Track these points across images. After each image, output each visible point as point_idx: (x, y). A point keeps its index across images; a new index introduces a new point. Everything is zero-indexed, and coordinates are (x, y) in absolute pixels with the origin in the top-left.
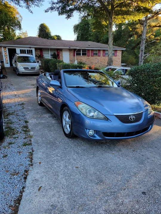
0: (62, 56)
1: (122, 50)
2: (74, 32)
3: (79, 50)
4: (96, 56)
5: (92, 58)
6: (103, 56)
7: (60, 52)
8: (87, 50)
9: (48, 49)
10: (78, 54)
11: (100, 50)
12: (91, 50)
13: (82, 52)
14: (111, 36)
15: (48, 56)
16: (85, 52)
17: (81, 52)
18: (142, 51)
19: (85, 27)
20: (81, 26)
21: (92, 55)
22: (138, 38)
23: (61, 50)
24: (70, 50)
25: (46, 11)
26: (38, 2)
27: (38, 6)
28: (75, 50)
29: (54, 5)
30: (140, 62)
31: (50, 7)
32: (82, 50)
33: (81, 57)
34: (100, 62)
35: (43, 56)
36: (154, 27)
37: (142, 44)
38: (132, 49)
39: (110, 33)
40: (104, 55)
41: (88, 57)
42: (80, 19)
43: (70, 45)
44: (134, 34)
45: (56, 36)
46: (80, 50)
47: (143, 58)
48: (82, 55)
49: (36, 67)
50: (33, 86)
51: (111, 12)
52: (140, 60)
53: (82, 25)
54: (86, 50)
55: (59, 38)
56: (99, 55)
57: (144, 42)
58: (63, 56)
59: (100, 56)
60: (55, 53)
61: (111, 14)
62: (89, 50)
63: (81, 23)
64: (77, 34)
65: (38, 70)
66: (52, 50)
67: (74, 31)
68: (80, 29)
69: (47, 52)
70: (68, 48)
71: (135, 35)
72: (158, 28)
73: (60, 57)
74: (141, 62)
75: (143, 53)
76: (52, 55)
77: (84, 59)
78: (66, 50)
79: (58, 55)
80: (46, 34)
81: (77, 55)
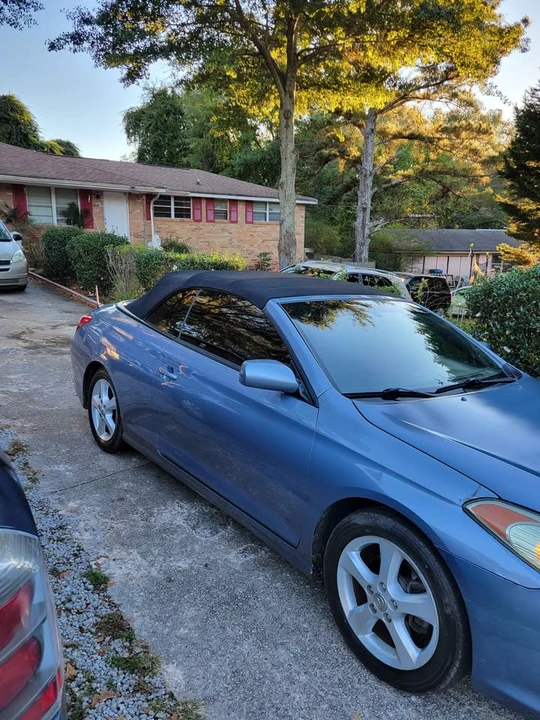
0: (103, 219)
1: (307, 206)
2: (125, 136)
3: (165, 199)
4: (223, 223)
5: (210, 226)
6: (247, 222)
7: (96, 202)
8: (193, 198)
9: (46, 191)
10: (162, 213)
11: (236, 201)
12: (207, 199)
13: (176, 204)
14: (291, 157)
15: (46, 214)
16: (184, 207)
17: (173, 207)
18: (364, 209)
19: (166, 121)
20: (152, 116)
21: (211, 218)
22: (350, 168)
23: (98, 194)
24: (132, 196)
25: (52, 47)
26: (16, 7)
27: (14, 24)
28: (150, 196)
29: (87, 28)
30: (358, 246)
31: (71, 30)
32: (176, 198)
33: (172, 224)
34: (236, 243)
35: (27, 213)
36: (396, 137)
37: (361, 187)
38: (329, 203)
39: (286, 146)
40: (250, 219)
41: (194, 226)
42: (146, 92)
43: (130, 179)
44: (335, 156)
45: (60, 143)
46: (169, 197)
47: (367, 231)
48: (176, 216)
49: (14, 259)
50: (20, 343)
51: (289, 75)
52: (359, 239)
53: (154, 113)
54: (188, 198)
55: (69, 150)
56: (234, 219)
57: (369, 182)
58: (106, 215)
59: (236, 222)
60: (73, 206)
61: (288, 83)
62: (200, 198)
63: (151, 107)
64: (137, 143)
65: (19, 271)
66: (61, 191)
67: (128, 131)
68: (150, 125)
69: (42, 201)
70: (126, 188)
71: (338, 159)
72: (406, 141)
73: (95, 222)
74: (363, 244)
75: (368, 217)
76: (62, 213)
77: (180, 229)
78: (116, 194)
79: (87, 213)
80: (22, 133)
81: (156, 215)
